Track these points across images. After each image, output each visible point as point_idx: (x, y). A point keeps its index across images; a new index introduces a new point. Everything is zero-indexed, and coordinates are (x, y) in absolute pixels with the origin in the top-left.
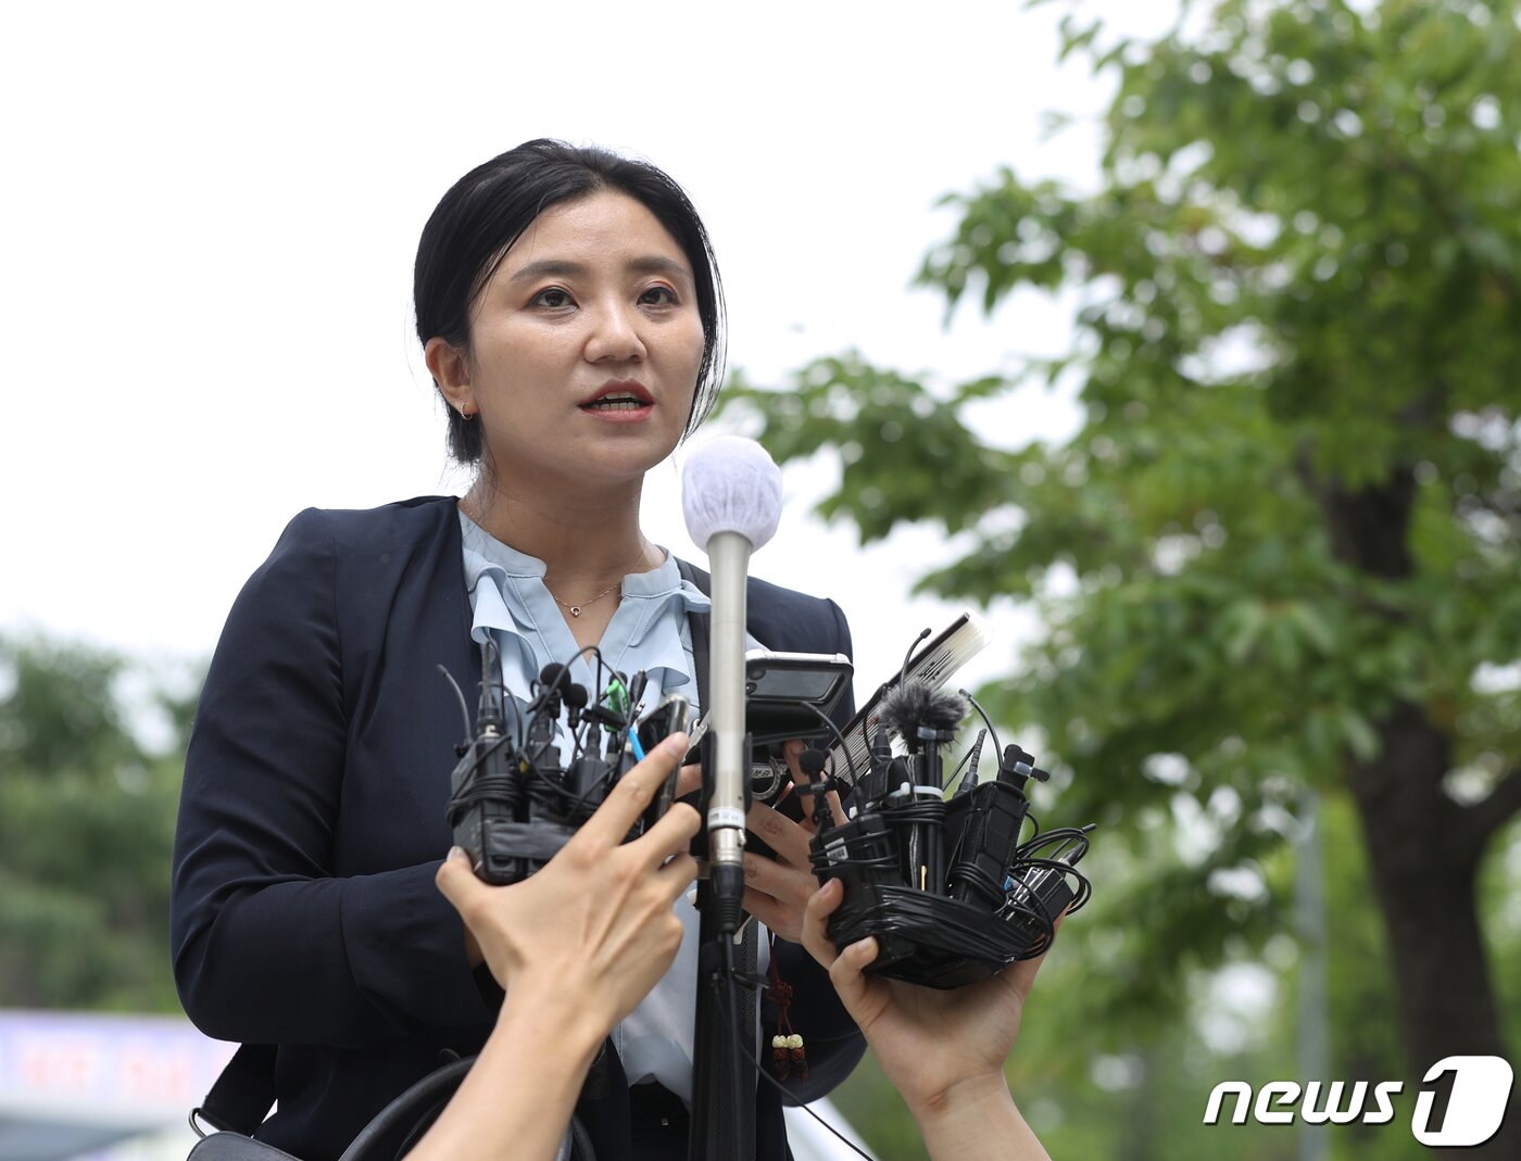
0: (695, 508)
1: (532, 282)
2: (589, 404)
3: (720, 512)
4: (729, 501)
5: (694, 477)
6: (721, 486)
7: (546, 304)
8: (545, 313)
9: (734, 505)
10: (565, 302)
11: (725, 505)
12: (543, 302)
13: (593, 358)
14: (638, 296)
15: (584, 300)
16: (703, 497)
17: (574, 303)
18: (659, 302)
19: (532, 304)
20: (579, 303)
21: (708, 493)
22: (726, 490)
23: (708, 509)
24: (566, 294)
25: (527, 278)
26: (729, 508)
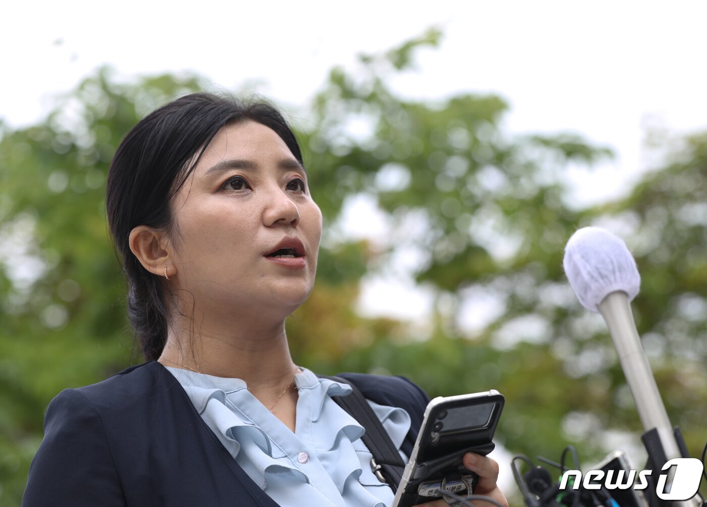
0: (592, 277)
1: (220, 174)
2: (272, 254)
3: (612, 278)
4: (617, 270)
5: (583, 257)
6: (608, 260)
7: (231, 188)
8: (233, 194)
9: (620, 271)
10: (243, 187)
11: (614, 272)
12: (229, 187)
13: (270, 223)
14: (286, 185)
15: (255, 185)
16: (597, 269)
17: (248, 187)
18: (297, 190)
19: (221, 189)
20: (252, 187)
21: (600, 266)
22: (612, 262)
23: (603, 276)
24: (244, 181)
25: (218, 171)
26: (618, 274)
